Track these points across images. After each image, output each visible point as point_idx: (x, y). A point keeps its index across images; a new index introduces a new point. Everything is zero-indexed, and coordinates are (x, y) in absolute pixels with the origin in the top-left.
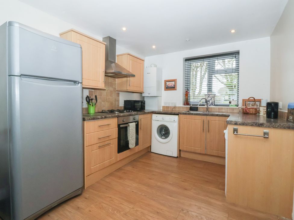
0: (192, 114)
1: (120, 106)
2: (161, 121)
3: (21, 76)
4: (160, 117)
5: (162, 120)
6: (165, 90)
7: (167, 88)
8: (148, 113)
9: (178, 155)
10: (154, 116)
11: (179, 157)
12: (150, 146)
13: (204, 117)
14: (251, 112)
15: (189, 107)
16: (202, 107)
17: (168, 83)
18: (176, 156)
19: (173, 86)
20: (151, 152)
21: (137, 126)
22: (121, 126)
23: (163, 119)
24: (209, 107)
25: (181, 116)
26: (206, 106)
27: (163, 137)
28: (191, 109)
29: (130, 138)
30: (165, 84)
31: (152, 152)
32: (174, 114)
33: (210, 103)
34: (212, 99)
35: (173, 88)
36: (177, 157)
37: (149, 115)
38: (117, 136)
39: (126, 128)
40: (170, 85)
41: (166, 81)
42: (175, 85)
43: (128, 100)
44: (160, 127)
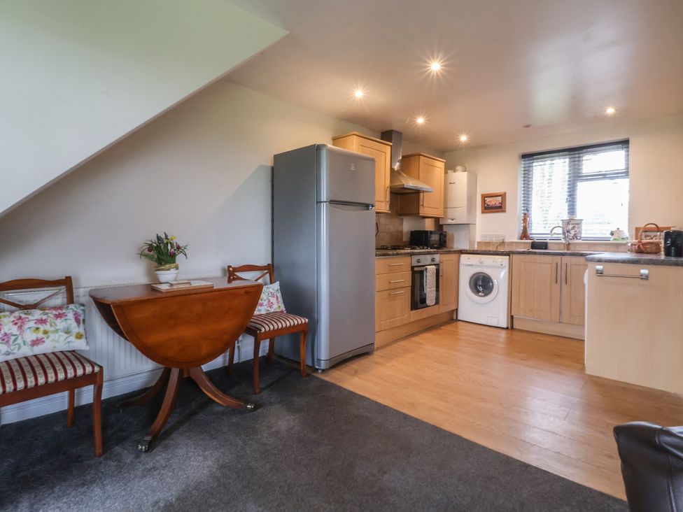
0: (535, 253)
1: (404, 240)
2: (477, 266)
3: (331, 202)
4: (474, 259)
5: (479, 264)
6: (483, 212)
7: (487, 209)
8: (455, 252)
9: (508, 324)
10: (464, 258)
11: (511, 328)
12: (457, 309)
13: (558, 259)
14: (649, 250)
15: (529, 243)
16: (556, 243)
17: (488, 200)
18: (505, 326)
19: (498, 204)
20: (457, 320)
21: (438, 271)
22: (416, 269)
23: (481, 263)
24: (570, 242)
25: (515, 257)
26: (563, 241)
27: (480, 294)
28: (534, 246)
29: (428, 289)
30: (484, 201)
31: (459, 320)
32: (502, 254)
33: (572, 235)
34: (576, 228)
35: (500, 208)
36: (507, 328)
37: (454, 257)
38: (410, 285)
39: (422, 272)
40: (493, 203)
41: (484, 197)
42: (501, 203)
43: (417, 229)
44: (475, 277)
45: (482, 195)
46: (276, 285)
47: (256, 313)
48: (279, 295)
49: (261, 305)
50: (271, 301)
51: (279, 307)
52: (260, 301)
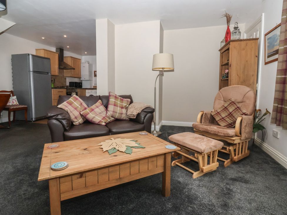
1: (67, 84)
5: (91, 92)
8: (84, 89)
10: (87, 91)
22: (68, 93)
30: (95, 73)
43: (72, 81)
45: (94, 71)
46: (15, 97)
47: (8, 104)
48: (16, 100)
49: (10, 102)
50: (13, 101)
51: (16, 103)
52: (9, 101)
